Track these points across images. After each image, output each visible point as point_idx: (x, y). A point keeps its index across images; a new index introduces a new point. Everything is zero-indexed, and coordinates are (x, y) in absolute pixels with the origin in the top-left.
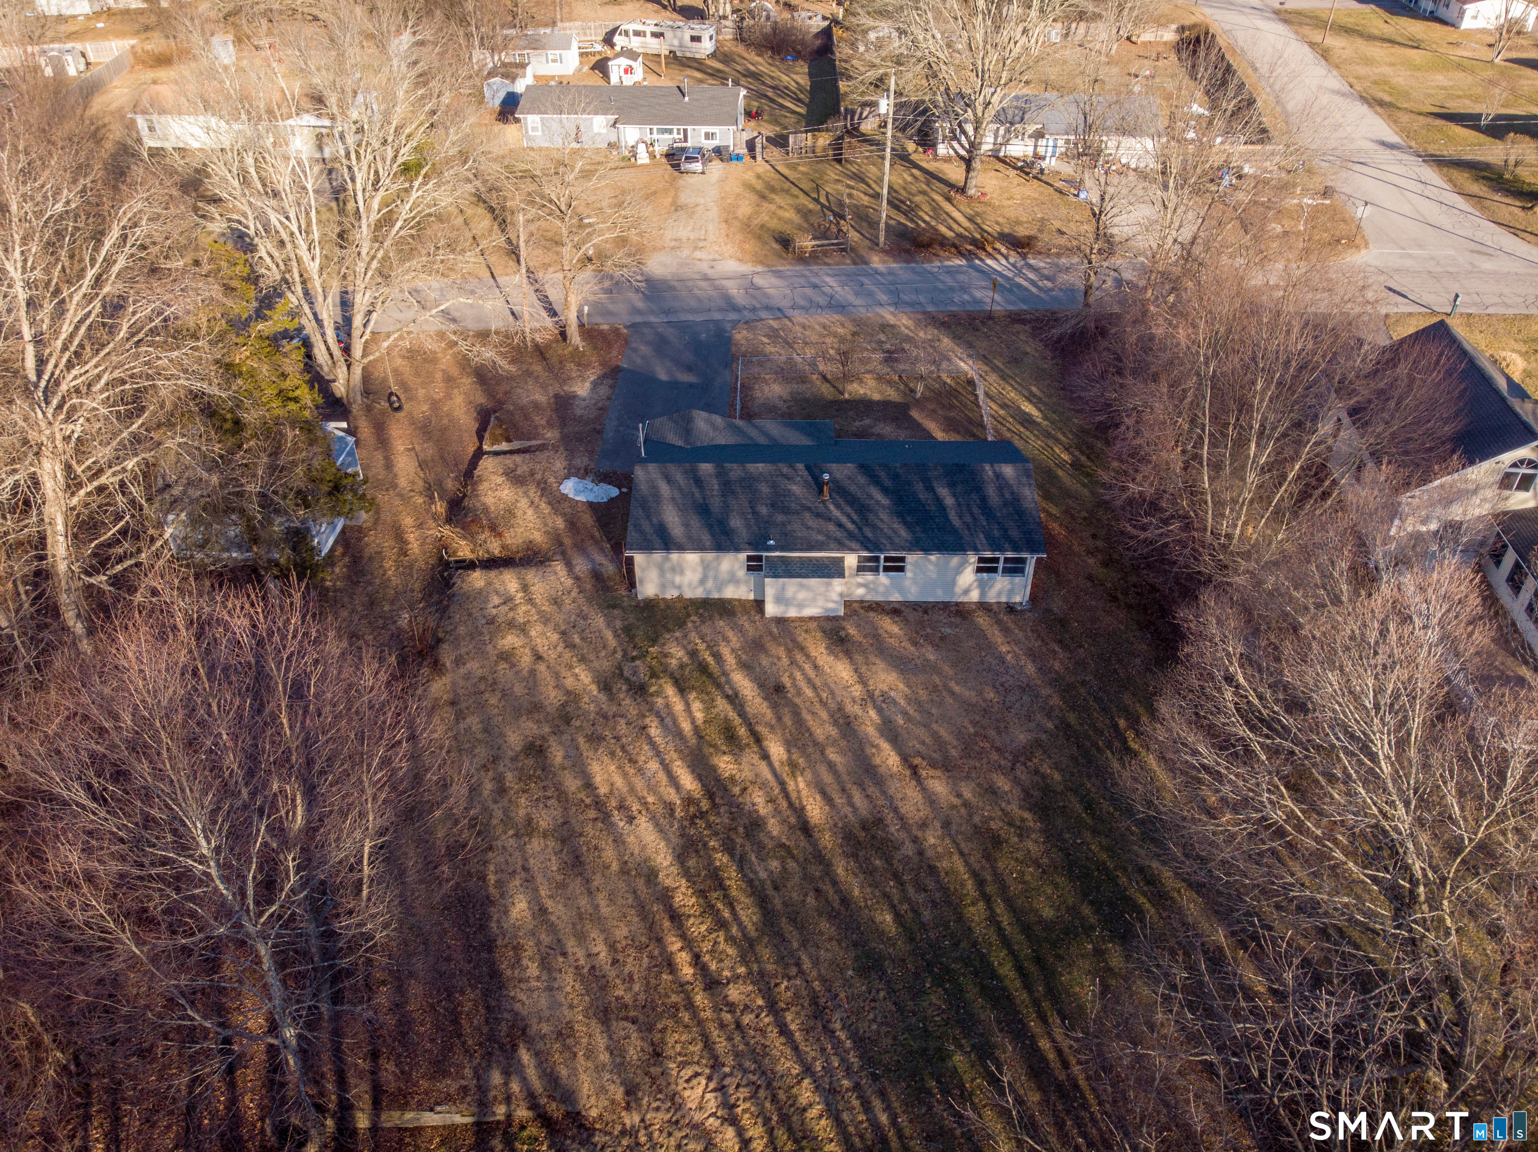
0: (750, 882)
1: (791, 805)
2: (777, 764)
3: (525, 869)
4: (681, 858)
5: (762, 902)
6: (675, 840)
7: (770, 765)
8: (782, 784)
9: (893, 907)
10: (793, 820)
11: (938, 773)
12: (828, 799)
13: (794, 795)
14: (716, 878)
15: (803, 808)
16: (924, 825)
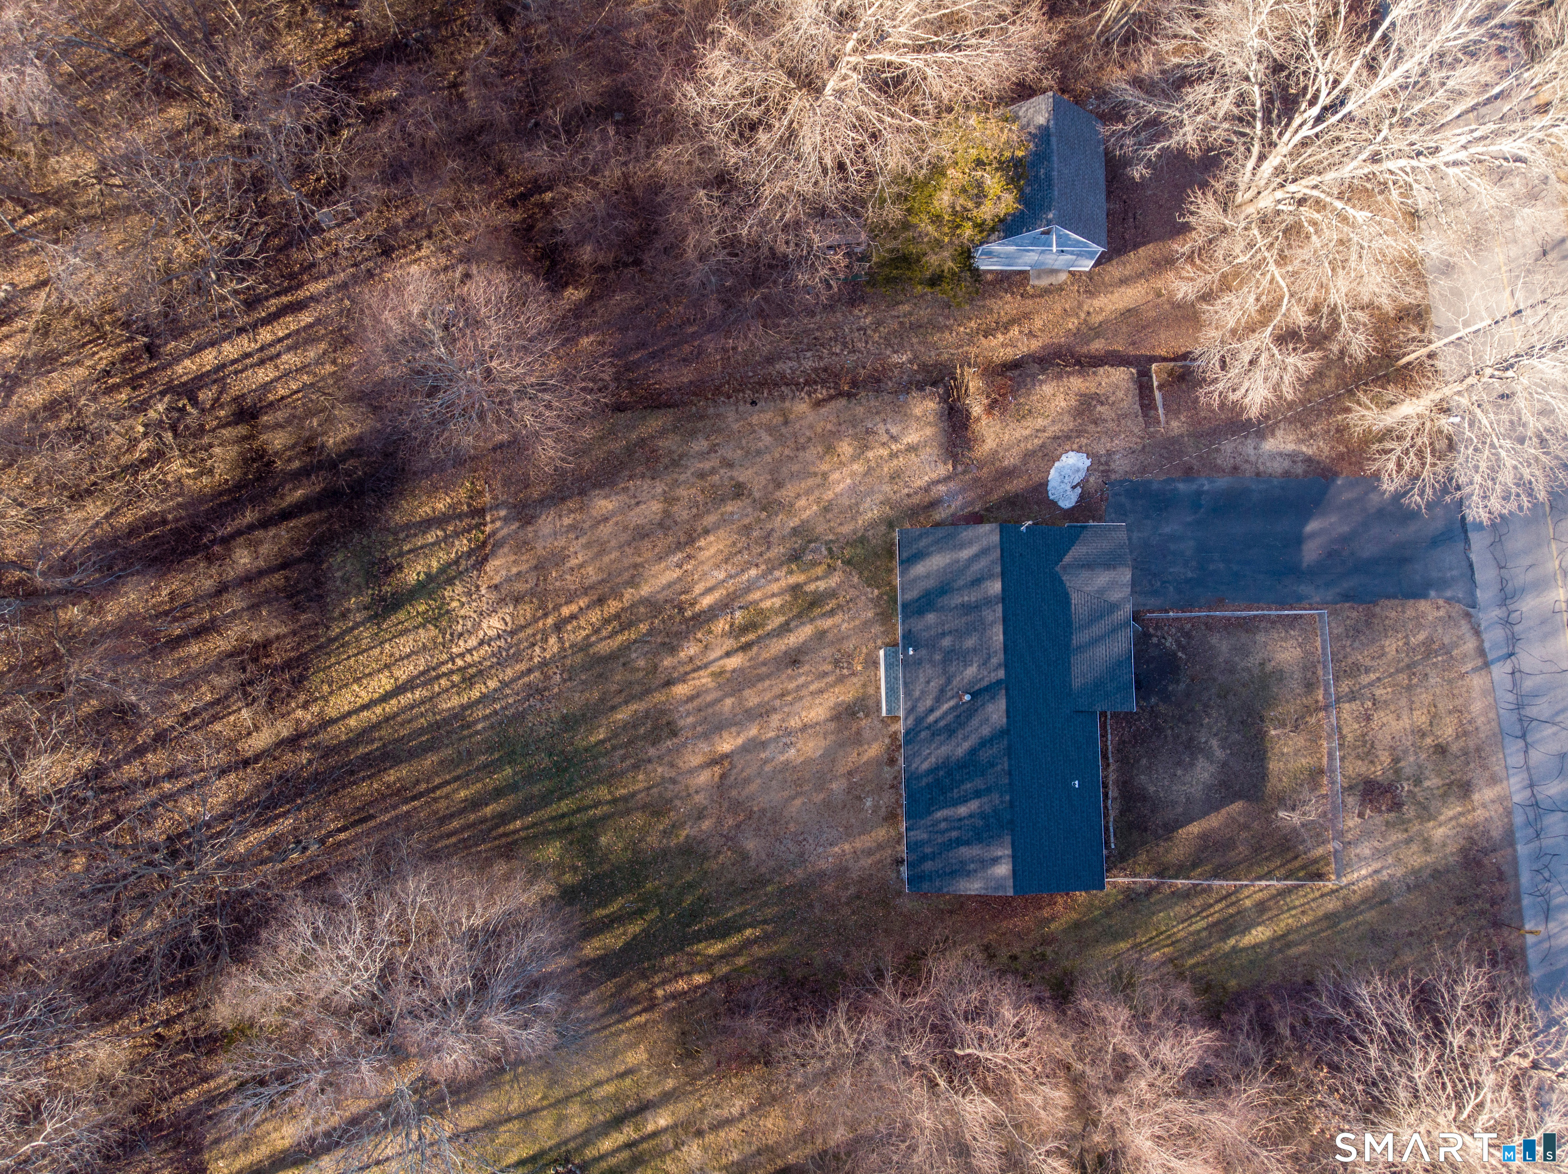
0: (628, 648)
1: (687, 673)
2: (721, 662)
3: (638, 504)
4: (646, 601)
5: (613, 656)
6: (661, 597)
7: (721, 658)
8: (706, 666)
9: (609, 739)
10: (675, 675)
11: (717, 779)
12: (691, 699)
13: (696, 675)
14: (630, 625)
15: (684, 681)
16: (672, 765)
